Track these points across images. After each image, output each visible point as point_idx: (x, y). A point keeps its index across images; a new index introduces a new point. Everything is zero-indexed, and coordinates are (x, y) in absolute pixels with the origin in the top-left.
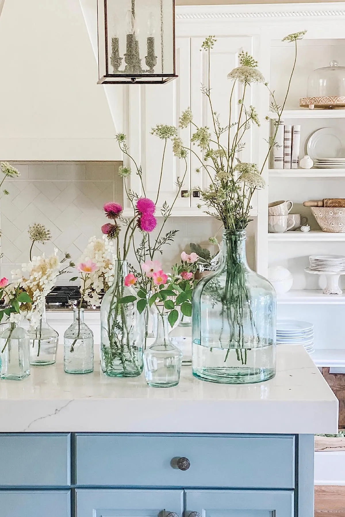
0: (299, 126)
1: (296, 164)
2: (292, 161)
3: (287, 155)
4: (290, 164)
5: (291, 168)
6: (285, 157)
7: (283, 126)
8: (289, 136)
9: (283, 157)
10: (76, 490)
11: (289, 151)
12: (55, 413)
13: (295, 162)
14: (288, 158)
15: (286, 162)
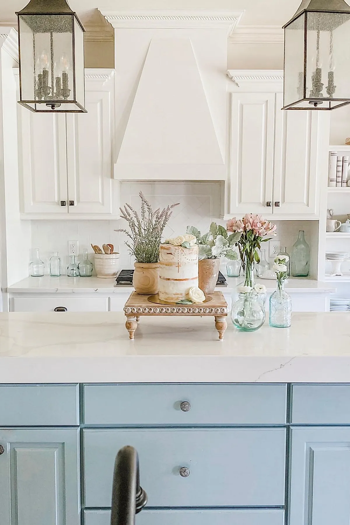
0: (348, 157)
1: (346, 183)
2: (342, 181)
3: (339, 177)
4: (341, 183)
5: (341, 186)
6: (338, 178)
7: (336, 157)
8: (340, 164)
9: (336, 178)
10: (291, 427)
11: (340, 174)
12: (281, 368)
13: (344, 182)
14: (339, 179)
15: (338, 182)
